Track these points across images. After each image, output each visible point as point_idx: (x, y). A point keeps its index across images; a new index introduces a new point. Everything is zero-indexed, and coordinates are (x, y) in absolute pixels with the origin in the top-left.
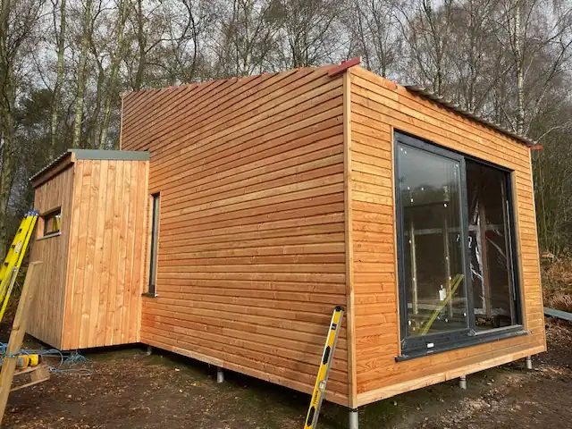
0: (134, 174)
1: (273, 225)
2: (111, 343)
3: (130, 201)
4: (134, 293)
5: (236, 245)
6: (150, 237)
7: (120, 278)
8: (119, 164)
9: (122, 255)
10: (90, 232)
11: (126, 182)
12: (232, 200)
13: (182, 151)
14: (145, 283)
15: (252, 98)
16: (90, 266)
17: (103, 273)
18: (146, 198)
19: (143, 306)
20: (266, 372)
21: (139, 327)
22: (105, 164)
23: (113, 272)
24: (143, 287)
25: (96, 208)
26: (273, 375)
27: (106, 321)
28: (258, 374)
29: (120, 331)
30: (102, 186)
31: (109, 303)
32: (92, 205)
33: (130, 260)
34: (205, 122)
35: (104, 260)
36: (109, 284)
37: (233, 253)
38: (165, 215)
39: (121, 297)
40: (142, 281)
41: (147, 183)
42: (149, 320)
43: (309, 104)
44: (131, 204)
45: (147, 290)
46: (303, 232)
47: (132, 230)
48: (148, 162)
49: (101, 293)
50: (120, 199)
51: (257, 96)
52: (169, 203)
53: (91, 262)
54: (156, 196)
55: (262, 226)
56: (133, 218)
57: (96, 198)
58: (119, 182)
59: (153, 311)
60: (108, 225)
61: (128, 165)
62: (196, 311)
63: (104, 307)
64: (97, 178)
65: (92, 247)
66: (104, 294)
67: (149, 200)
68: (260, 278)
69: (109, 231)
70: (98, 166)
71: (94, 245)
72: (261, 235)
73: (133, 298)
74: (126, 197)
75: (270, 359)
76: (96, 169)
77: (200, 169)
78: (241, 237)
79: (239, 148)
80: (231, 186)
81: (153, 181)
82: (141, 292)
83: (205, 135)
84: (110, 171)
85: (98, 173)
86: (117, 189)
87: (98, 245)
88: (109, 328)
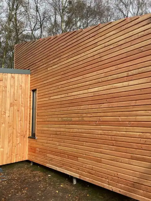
0: (24, 81)
1: (111, 105)
2: (14, 161)
3: (22, 93)
4: (24, 137)
5: (84, 115)
6: (32, 110)
7: (18, 130)
8: (16, 76)
9: (18, 119)
10: (3, 108)
11: (20, 84)
12: (81, 92)
13: (49, 69)
14: (29, 132)
15: (93, 38)
16: (3, 125)
17: (10, 128)
18: (29, 92)
19: (29, 142)
20: (109, 185)
21: (27, 153)
22: (9, 75)
23: (15, 128)
24: (29, 134)
25: (6, 97)
26: (115, 188)
27: (12, 151)
28: (104, 185)
29: (18, 155)
30: (8, 86)
31: (13, 142)
32: (4, 95)
33: (22, 121)
34: (62, 54)
35: (10, 121)
36: (13, 133)
37: (83, 119)
38: (40, 100)
39: (19, 139)
40: (28, 131)
41: (29, 85)
42: (32, 149)
43: (136, 36)
44: (22, 95)
45: (31, 135)
46: (134, 109)
47: (23, 107)
48: (29, 75)
49: (9, 138)
50: (17, 92)
51: (96, 37)
52: (42, 94)
53: (4, 123)
54: (34, 91)
55: (103, 106)
56: (23, 101)
57: (6, 91)
58: (16, 84)
59: (34, 145)
60: (12, 105)
61: (20, 76)
62: (60, 148)
63: (11, 144)
64: (6, 82)
65: (4, 116)
66: (10, 138)
67: (30, 93)
68: (103, 133)
69: (12, 108)
70: (6, 76)
71: (5, 115)
72: (102, 110)
73: (24, 139)
74: (20, 91)
75: (112, 178)
76: (5, 78)
77: (60, 77)
78: (88, 111)
79: (85, 65)
80: (80, 85)
81: (32, 84)
82: (28, 136)
83: (62, 60)
84: (12, 79)
85: (6, 80)
86: (16, 88)
87: (7, 115)
88: (13, 154)
